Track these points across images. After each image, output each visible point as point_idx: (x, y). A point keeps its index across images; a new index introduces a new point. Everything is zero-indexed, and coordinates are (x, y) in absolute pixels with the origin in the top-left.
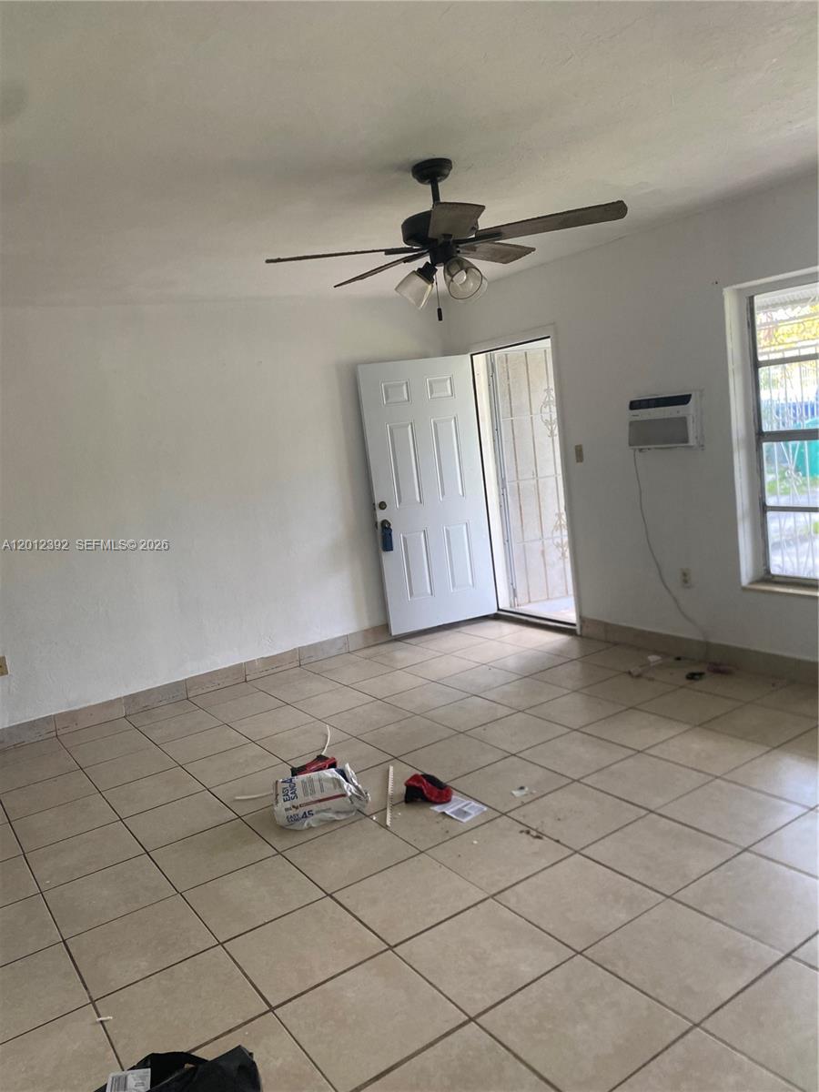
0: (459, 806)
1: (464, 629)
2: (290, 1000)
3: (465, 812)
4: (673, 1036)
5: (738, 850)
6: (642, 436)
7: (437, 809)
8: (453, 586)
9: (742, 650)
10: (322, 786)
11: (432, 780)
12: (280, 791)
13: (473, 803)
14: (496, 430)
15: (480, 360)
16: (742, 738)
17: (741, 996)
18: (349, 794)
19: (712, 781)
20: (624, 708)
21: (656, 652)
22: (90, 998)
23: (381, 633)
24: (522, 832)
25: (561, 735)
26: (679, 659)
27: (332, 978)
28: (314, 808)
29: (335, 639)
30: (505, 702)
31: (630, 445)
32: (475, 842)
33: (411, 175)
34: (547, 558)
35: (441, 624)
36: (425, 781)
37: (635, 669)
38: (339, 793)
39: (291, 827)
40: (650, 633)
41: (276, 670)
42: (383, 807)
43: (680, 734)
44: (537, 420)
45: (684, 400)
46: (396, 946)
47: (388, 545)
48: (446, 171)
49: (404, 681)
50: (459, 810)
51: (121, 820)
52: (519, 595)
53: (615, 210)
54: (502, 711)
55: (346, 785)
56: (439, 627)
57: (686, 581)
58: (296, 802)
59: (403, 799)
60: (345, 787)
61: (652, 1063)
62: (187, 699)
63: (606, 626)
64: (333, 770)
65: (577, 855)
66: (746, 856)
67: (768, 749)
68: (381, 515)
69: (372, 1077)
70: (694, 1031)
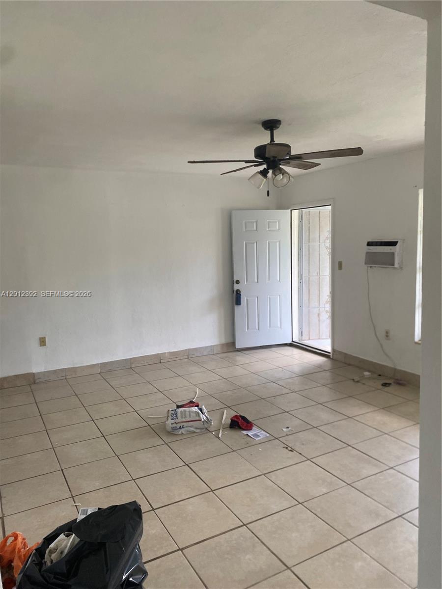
0: (255, 432)
1: (273, 349)
2: (162, 507)
3: (258, 435)
4: (337, 543)
5: (388, 468)
6: (372, 260)
7: (245, 432)
8: (270, 327)
9: (413, 375)
10: (190, 414)
11: (244, 418)
12: (170, 415)
13: (263, 432)
14: (300, 249)
15: (295, 213)
16: (403, 417)
17: (373, 530)
18: (203, 420)
19: (383, 435)
20: (347, 396)
21: (369, 371)
22: (72, 495)
23: (231, 347)
24: (284, 447)
25: (313, 406)
26: (380, 375)
27: (183, 500)
28: (185, 424)
29: (207, 347)
30: (287, 387)
31: (366, 264)
32: (260, 449)
33: (261, 126)
34: (321, 318)
35: (262, 345)
36: (240, 419)
37: (357, 378)
38: (198, 419)
39: (173, 433)
40: (375, 363)
41: (175, 359)
42: (218, 429)
43: (371, 412)
44: (322, 246)
45: (394, 244)
46: (214, 490)
47: (238, 302)
48: (278, 126)
49: (239, 371)
50: (255, 434)
51: (93, 420)
52: (304, 335)
53: (358, 151)
54: (285, 391)
55: (201, 415)
56: (261, 346)
57: (387, 336)
58: (177, 421)
59: (229, 426)
60: (201, 416)
61: (325, 553)
62: (131, 368)
63: (346, 355)
64: (196, 408)
65: (309, 461)
66: (392, 471)
67: (415, 423)
68: (236, 287)
69: (195, 542)
70: (347, 542)
